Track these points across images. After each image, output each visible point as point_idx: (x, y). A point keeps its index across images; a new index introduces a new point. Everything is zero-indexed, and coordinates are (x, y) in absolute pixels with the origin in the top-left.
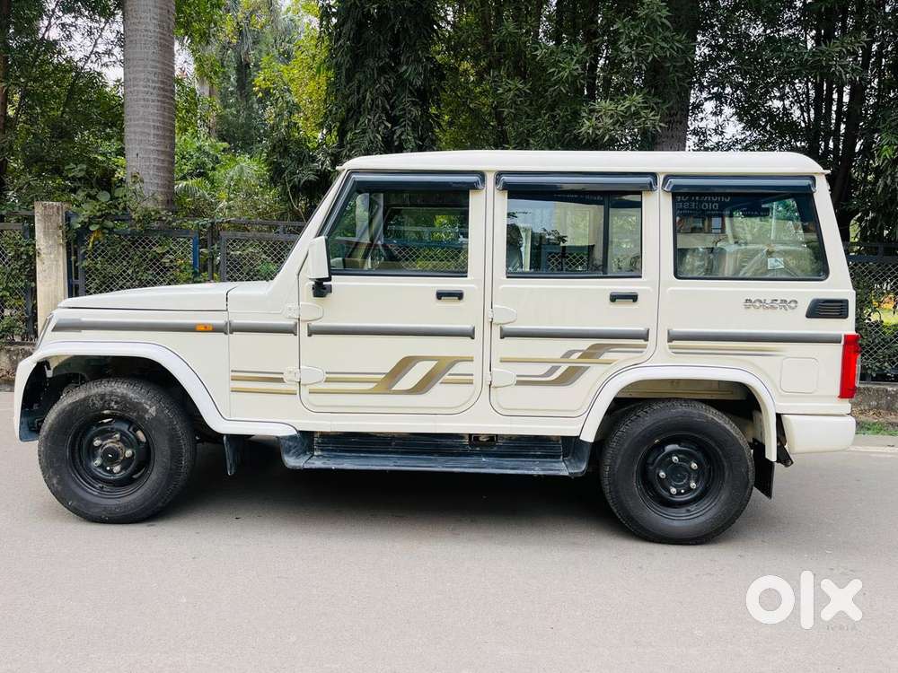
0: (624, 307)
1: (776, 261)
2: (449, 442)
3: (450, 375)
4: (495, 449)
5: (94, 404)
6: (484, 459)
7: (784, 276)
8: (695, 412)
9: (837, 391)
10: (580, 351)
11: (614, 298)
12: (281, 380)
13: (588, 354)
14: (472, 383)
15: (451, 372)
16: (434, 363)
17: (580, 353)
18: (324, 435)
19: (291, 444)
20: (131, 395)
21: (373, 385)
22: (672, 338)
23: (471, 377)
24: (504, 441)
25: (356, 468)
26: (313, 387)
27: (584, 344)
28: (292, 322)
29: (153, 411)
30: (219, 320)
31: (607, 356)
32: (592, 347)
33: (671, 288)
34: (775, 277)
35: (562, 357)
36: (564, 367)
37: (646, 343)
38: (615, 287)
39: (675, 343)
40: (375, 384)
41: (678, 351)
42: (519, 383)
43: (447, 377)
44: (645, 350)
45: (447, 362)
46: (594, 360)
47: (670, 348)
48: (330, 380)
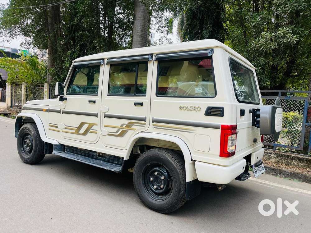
0: (139, 108)
1: (199, 89)
2: (93, 154)
3: (92, 130)
4: (105, 159)
6: (101, 162)
7: (202, 96)
8: (161, 154)
9: (218, 153)
10: (126, 124)
11: (136, 104)
12: (57, 127)
13: (129, 126)
14: (97, 133)
15: (92, 129)
16: (88, 125)
17: (125, 125)
18: (67, 146)
19: (56, 147)
20: (30, 128)
21: (74, 131)
22: (154, 121)
23: (96, 131)
24: (107, 156)
25: (66, 157)
26: (63, 130)
27: (127, 122)
28: (60, 110)
30: (47, 108)
31: (134, 127)
32: (130, 123)
33: (155, 101)
34: (199, 96)
35: (121, 126)
36: (121, 130)
37: (145, 123)
38: (137, 100)
39: (155, 123)
41: (156, 127)
42: (109, 135)
43: (91, 130)
44: (145, 126)
45: (91, 126)
46: (130, 129)
47: (153, 126)
48: (66, 128)
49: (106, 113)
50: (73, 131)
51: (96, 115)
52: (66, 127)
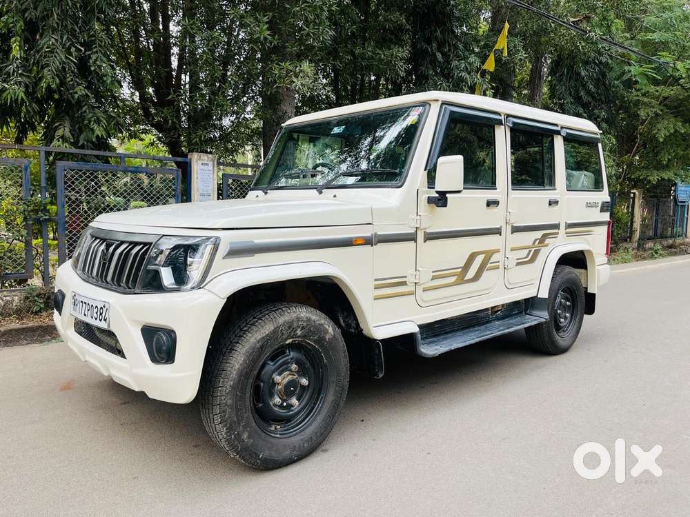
0: (553, 209)
3: (490, 263)
5: (283, 334)
10: (539, 239)
11: (550, 203)
12: (404, 283)
13: (542, 240)
14: (497, 268)
15: (491, 261)
16: (484, 255)
17: (539, 241)
20: (314, 318)
22: (567, 226)
23: (497, 264)
26: (426, 286)
27: (539, 234)
28: (413, 231)
29: (331, 330)
30: (367, 232)
31: (547, 241)
32: (543, 236)
35: (533, 244)
36: (533, 251)
37: (559, 231)
38: (549, 196)
39: (567, 230)
40: (456, 277)
42: (518, 264)
43: (489, 265)
44: (558, 236)
45: (489, 254)
46: (543, 245)
47: (566, 233)
48: (434, 278)
49: (515, 225)
50: (453, 279)
51: (497, 231)
52: (434, 274)
